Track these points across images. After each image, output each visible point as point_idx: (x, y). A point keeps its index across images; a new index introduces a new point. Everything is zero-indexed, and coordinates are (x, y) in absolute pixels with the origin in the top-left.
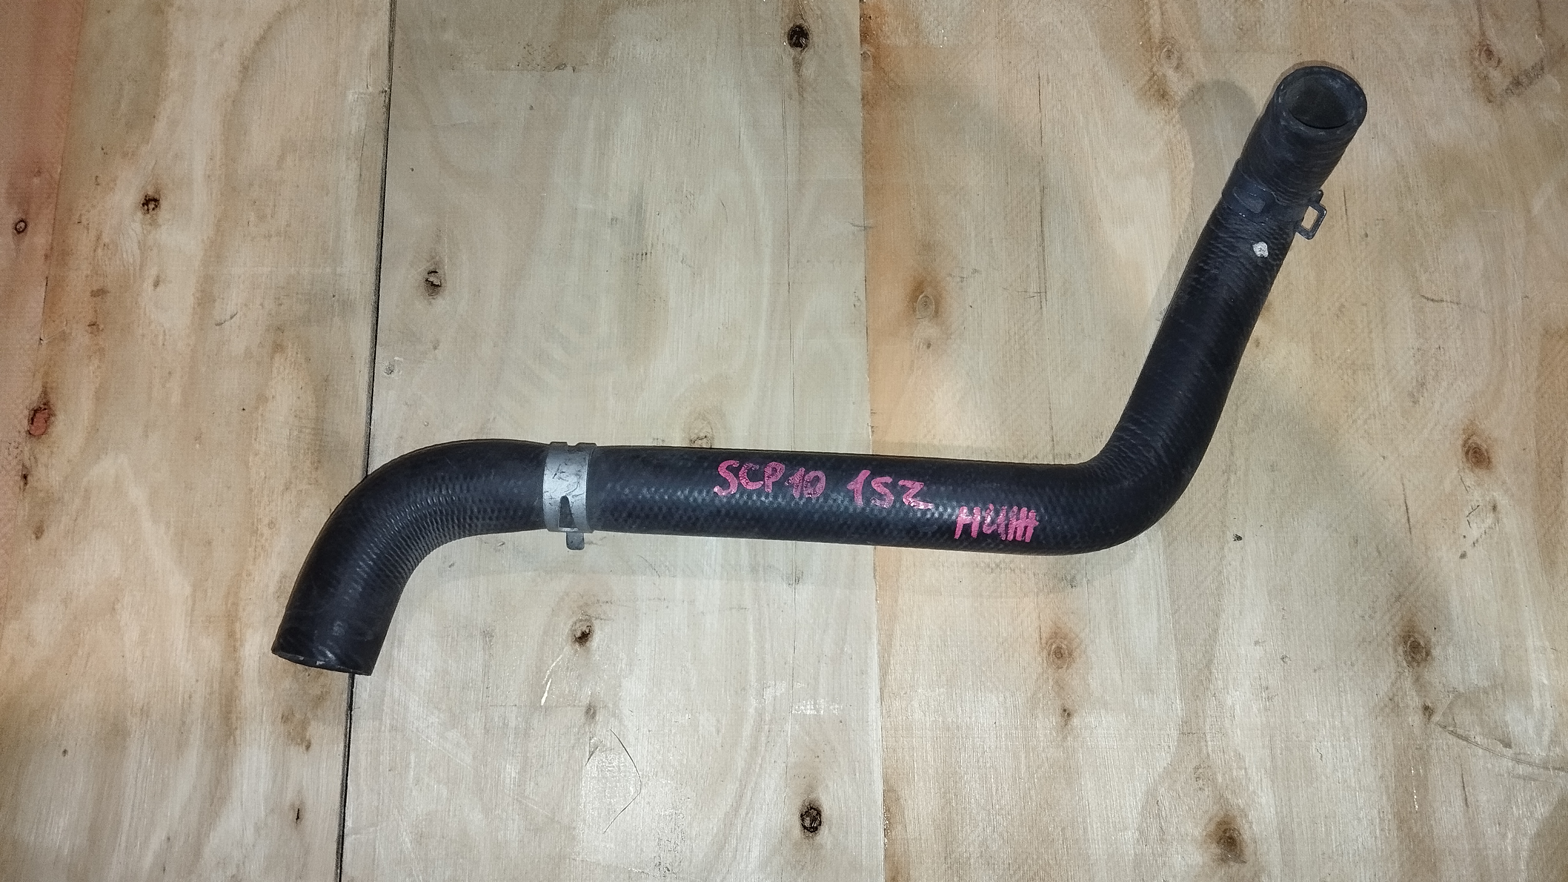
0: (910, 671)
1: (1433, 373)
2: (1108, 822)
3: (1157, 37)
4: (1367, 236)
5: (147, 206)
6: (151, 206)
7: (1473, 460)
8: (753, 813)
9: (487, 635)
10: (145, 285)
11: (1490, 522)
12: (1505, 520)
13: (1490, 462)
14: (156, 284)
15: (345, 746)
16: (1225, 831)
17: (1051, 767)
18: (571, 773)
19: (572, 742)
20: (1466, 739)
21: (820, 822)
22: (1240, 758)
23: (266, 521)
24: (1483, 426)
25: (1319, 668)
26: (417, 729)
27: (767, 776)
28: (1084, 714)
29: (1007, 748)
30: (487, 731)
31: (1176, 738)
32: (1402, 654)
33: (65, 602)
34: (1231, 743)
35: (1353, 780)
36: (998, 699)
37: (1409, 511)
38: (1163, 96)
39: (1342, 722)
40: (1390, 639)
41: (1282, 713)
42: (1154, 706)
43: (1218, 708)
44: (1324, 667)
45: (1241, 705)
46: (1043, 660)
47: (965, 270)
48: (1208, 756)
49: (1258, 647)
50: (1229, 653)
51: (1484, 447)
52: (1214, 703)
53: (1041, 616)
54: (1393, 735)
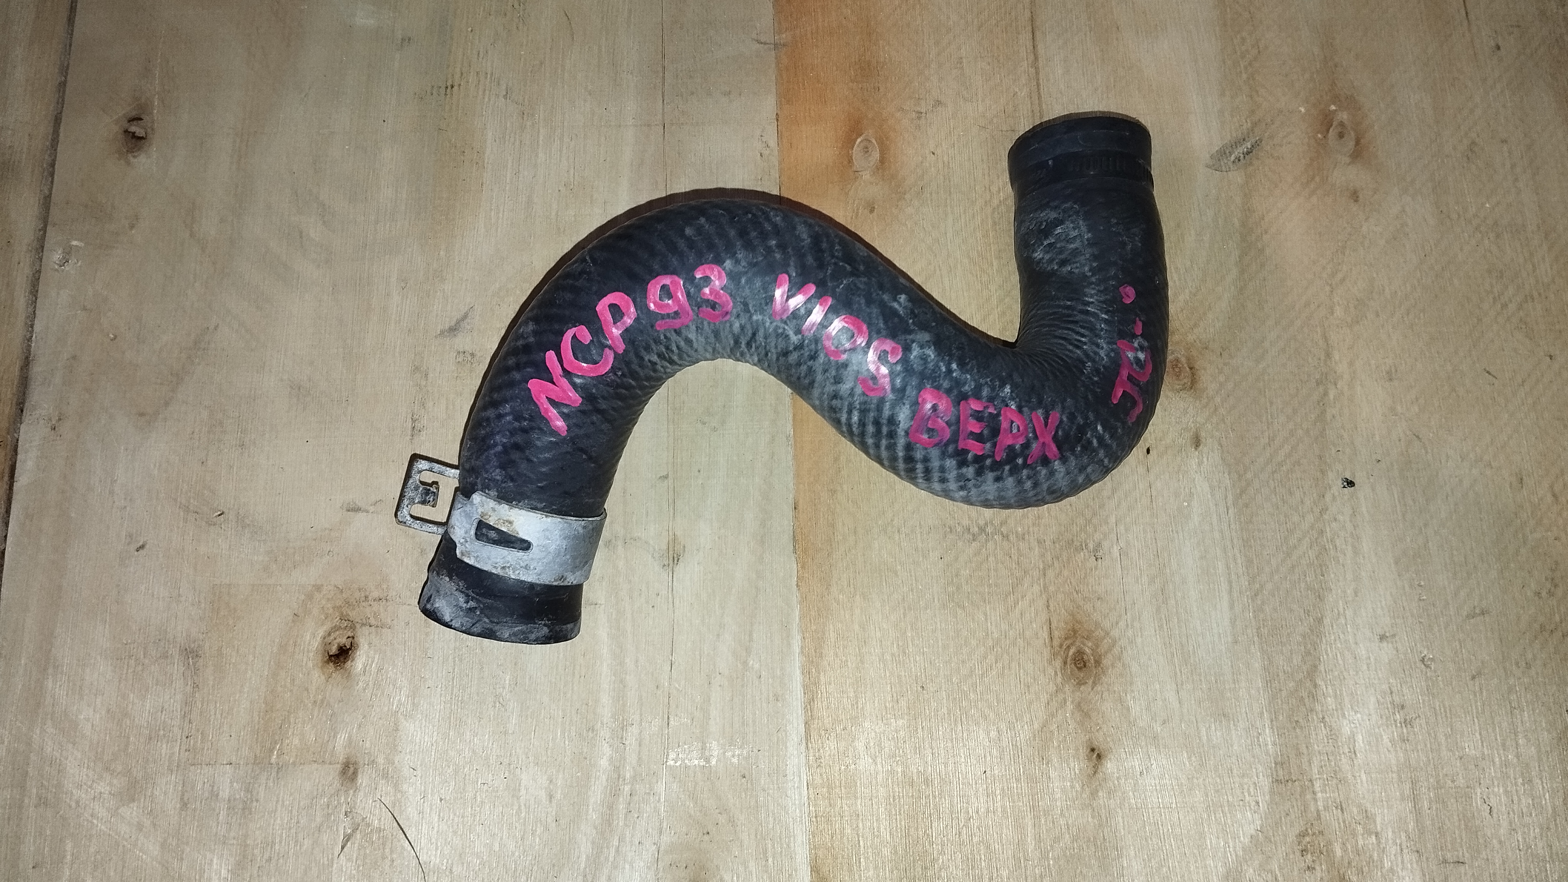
0: (852, 694)
4: (1498, 48)
9: (191, 654)
17: (1074, 839)
18: (314, 870)
19: (318, 820)
22: (1367, 817)
25: (1479, 673)
26: (78, 804)
27: (627, 866)
28: (1123, 756)
29: (1004, 811)
30: (184, 805)
31: (1267, 789)
34: (1353, 794)
36: (988, 733)
39: (1517, 755)
41: (1429, 745)
42: (1231, 739)
43: (1330, 741)
44: (1486, 671)
45: (1364, 735)
46: (1056, 672)
47: (923, 103)
48: (1319, 815)
49: (1385, 644)
50: (1342, 654)
52: (1323, 732)
53: (1051, 605)
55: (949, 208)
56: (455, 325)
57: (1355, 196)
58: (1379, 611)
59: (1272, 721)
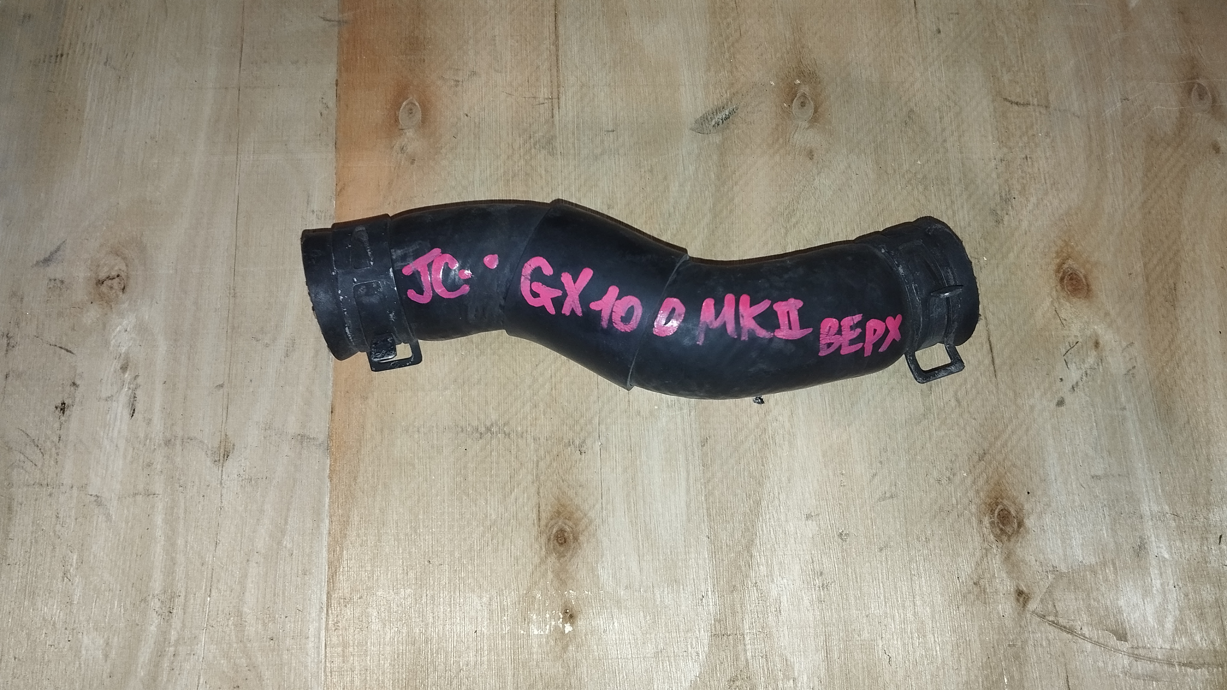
1: (1019, 187)
4: (939, 32)
7: (1070, 288)
11: (1092, 362)
12: (1110, 359)
13: (1089, 290)
20: (1070, 631)
22: (787, 665)
24: (1080, 249)
25: (886, 546)
28: (591, 615)
29: (489, 665)
31: (706, 642)
32: (988, 525)
34: (776, 646)
36: (482, 601)
37: (995, 351)
39: (915, 614)
40: (973, 508)
41: (841, 605)
42: (680, 602)
43: (760, 602)
44: (892, 544)
45: (788, 596)
46: (541, 547)
47: (461, 73)
48: (747, 664)
49: (810, 522)
50: (775, 532)
51: (1082, 273)
52: (755, 594)
53: (541, 491)
54: (980, 627)
55: (477, 161)
56: (49, 257)
57: (810, 154)
58: (807, 495)
59: (714, 586)
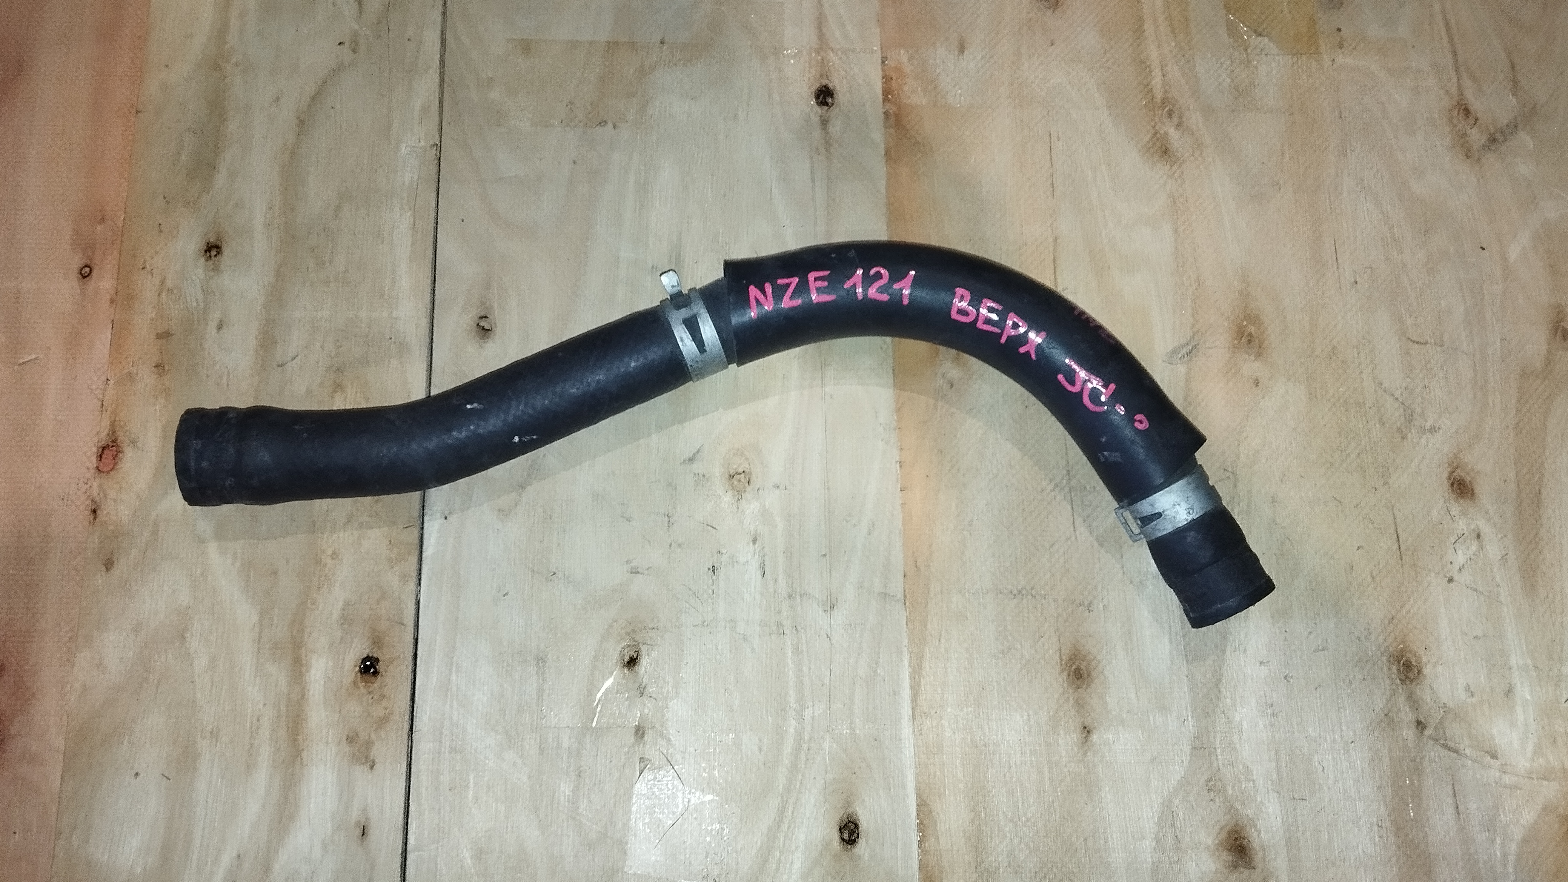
0: (940, 692)
1: (1419, 410)
2: (1127, 832)
3: (1159, 96)
4: (1356, 283)
5: (210, 252)
6: (214, 253)
7: (1458, 491)
8: (795, 826)
9: (540, 660)
10: (209, 328)
11: (1475, 550)
12: (1488, 547)
13: (1473, 494)
14: (220, 327)
15: (407, 766)
16: (1236, 839)
17: (1073, 780)
18: (622, 790)
20: (1456, 751)
21: (858, 834)
22: (1248, 771)
23: (329, 552)
24: (1466, 460)
25: (1320, 686)
26: (476, 751)
27: (807, 792)
28: (1103, 731)
29: (1031, 764)
30: (542, 751)
31: (1188, 753)
32: (1395, 672)
33: (136, 630)
34: (1240, 757)
35: (1353, 790)
36: (1022, 717)
37: (1401, 540)
38: (1165, 152)
39: (1342, 737)
40: (1384, 659)
41: (1287, 729)
42: (1168, 723)
43: (1227, 725)
44: (1324, 685)
45: (1248, 721)
46: (1064, 681)
48: (1219, 769)
49: (1263, 667)
50: (1236, 672)
51: (1468, 479)
52: (1223, 719)
53: (1061, 639)
54: (1389, 748)
56: (693, 456)
57: (1257, 383)
59: (1192, 712)
